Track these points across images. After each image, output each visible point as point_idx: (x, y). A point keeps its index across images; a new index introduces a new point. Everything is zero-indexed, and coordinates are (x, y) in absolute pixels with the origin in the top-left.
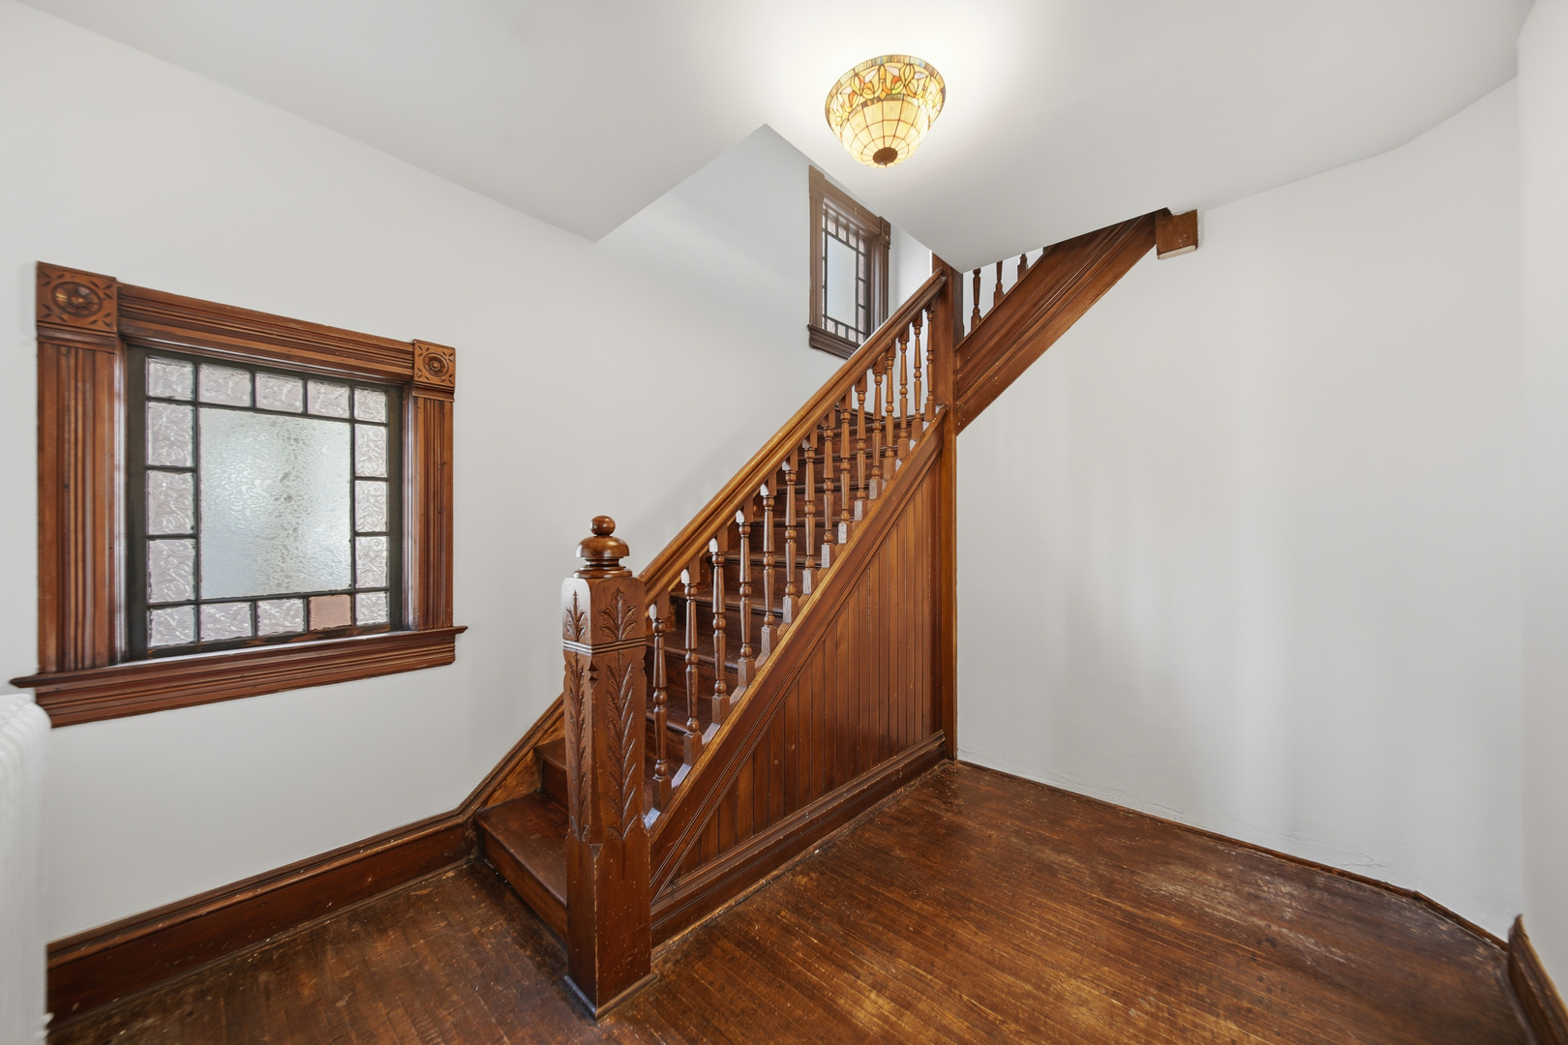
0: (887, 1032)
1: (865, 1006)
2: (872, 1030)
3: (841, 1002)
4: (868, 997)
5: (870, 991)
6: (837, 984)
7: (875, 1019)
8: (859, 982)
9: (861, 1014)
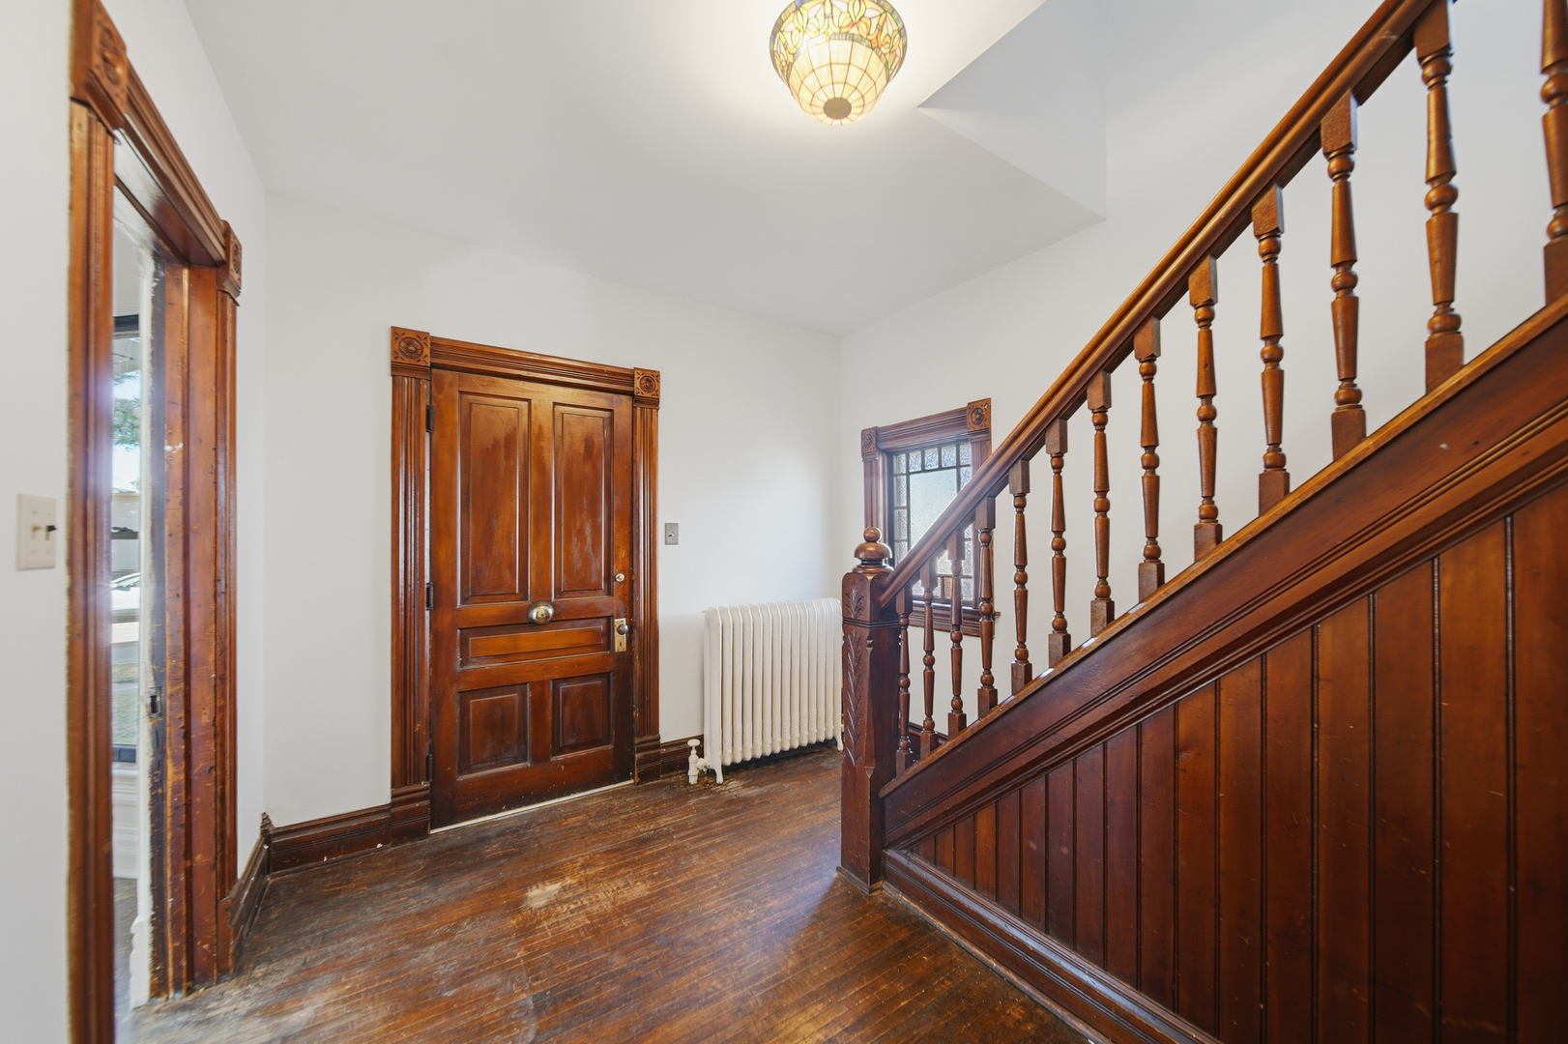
0: (777, 1035)
1: (809, 1025)
2: (782, 1023)
3: (820, 1007)
4: (819, 1031)
5: (826, 1036)
6: (842, 1010)
7: (793, 1029)
8: (839, 1030)
9: (801, 1019)
